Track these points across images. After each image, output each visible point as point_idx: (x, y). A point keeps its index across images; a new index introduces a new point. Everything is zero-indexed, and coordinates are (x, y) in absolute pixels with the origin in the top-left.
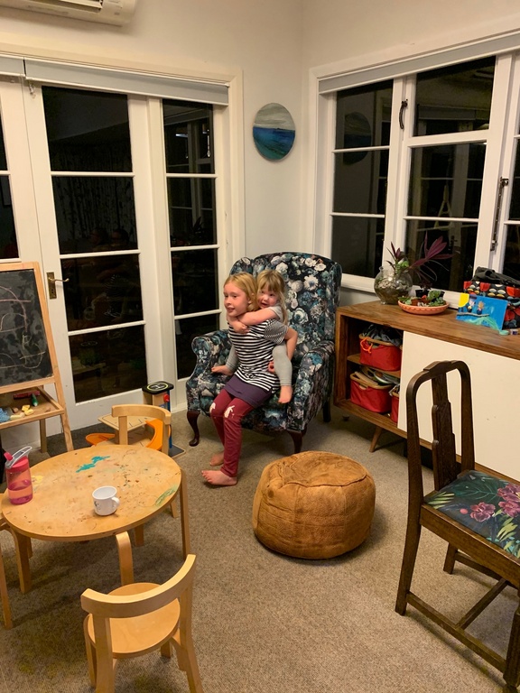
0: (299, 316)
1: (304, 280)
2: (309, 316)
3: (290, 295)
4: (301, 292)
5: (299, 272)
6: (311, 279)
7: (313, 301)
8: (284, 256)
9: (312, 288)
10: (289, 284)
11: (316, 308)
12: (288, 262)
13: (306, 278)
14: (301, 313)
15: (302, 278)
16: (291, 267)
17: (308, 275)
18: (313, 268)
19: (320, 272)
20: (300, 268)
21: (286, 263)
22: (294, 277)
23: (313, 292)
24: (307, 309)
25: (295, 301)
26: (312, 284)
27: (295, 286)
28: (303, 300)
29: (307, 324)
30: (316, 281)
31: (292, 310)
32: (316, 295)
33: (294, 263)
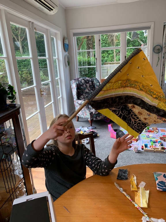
3: (88, 88)
4: (90, 86)
5: (87, 81)
6: (90, 83)
15: (88, 83)
16: (85, 81)
18: (89, 80)
22: (87, 83)
23: (92, 86)
25: (89, 88)
27: (88, 85)
31: (90, 91)
33: (85, 79)
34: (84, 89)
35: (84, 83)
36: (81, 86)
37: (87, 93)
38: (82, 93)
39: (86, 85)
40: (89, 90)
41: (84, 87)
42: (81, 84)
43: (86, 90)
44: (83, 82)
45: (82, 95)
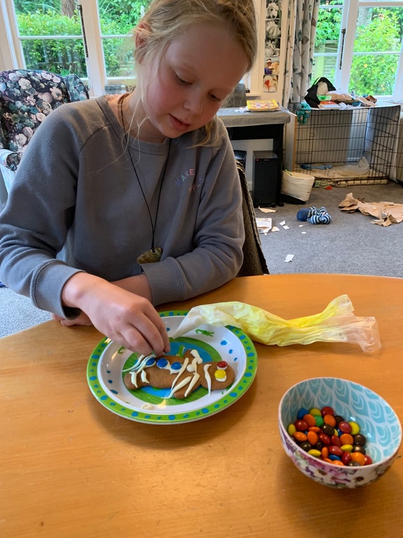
1: (50, 92)
3: (46, 107)
5: (43, 86)
6: (55, 91)
9: (60, 98)
10: (39, 96)
12: (28, 77)
13: (51, 89)
15: (47, 90)
16: (32, 82)
17: (52, 87)
18: (52, 80)
19: (59, 84)
20: (41, 81)
21: (26, 78)
22: (41, 90)
27: (45, 97)
33: (33, 78)
34: (29, 112)
35: (29, 90)
36: (17, 98)
38: (18, 126)
39: (36, 97)
41: (31, 106)
43: (38, 114)
44: (24, 87)
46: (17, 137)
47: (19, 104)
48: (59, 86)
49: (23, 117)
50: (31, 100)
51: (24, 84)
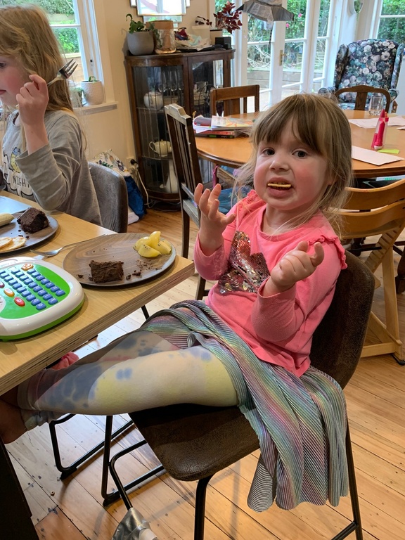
0: (376, 76)
1: (381, 55)
2: (383, 76)
3: (372, 65)
4: (379, 62)
6: (385, 54)
7: (386, 66)
8: (369, 41)
9: (385, 59)
10: (372, 58)
11: (387, 71)
13: (383, 53)
14: (378, 75)
15: (380, 53)
16: (373, 47)
17: (384, 51)
18: (387, 47)
19: (391, 49)
20: (379, 47)
21: (371, 45)
22: (376, 54)
23: (386, 61)
24: (381, 72)
25: (375, 67)
26: (386, 57)
27: (375, 58)
28: (380, 66)
29: (381, 80)
30: (389, 54)
31: (372, 73)
32: (388, 63)
33: (376, 45)
34: (360, 67)
35: (367, 53)
36: (357, 58)
37: (362, 75)
38: (349, 75)
39: (369, 58)
40: (371, 71)
41: (363, 63)
42: (360, 53)
43: (365, 69)
44: (365, 51)
45: (349, 78)
46: (345, 81)
47: (357, 61)
48: (391, 51)
49: (355, 70)
50: (365, 59)
51: (368, 48)
